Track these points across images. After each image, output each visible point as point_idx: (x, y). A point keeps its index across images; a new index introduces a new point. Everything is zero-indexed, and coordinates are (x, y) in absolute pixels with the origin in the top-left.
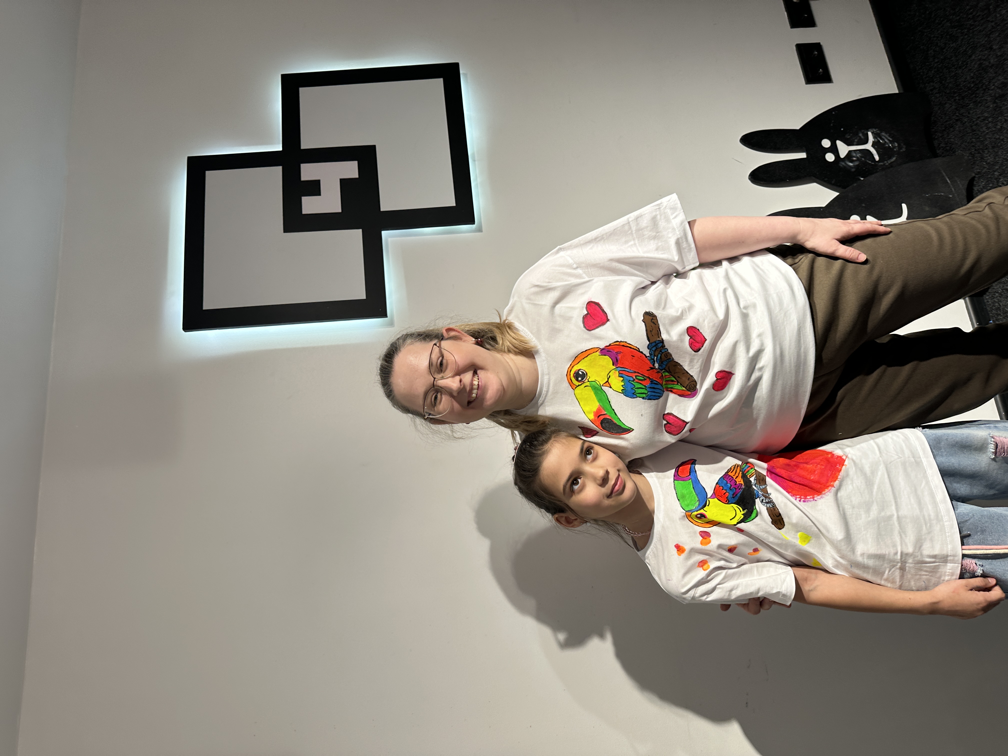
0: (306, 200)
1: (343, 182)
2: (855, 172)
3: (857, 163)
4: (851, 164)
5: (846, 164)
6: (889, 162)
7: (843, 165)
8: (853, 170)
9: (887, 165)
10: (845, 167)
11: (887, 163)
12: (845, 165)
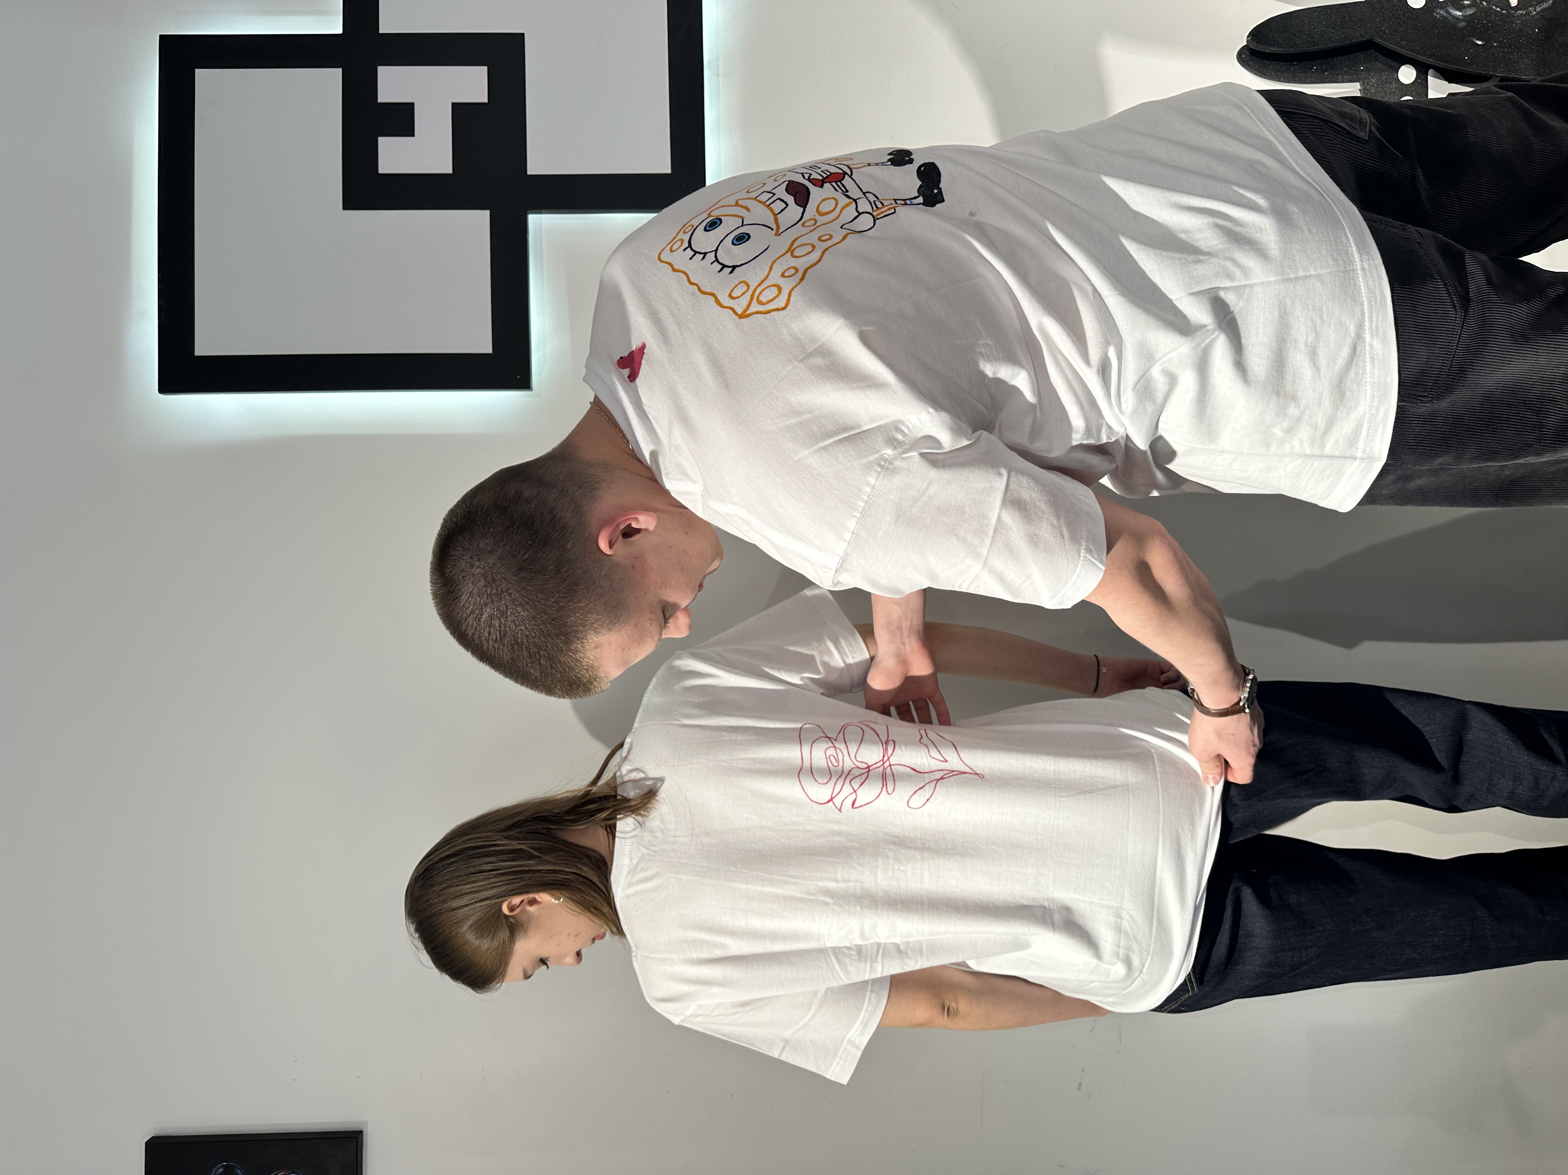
0: (385, 144)
1: (460, 111)
2: (1463, 28)
3: (1470, 12)
4: (1459, 13)
5: (1449, 13)
6: (1538, 9)
7: (1441, 15)
8: (1462, 24)
9: (1533, 16)
10: (1445, 18)
11: (1535, 10)
12: (1445, 14)
